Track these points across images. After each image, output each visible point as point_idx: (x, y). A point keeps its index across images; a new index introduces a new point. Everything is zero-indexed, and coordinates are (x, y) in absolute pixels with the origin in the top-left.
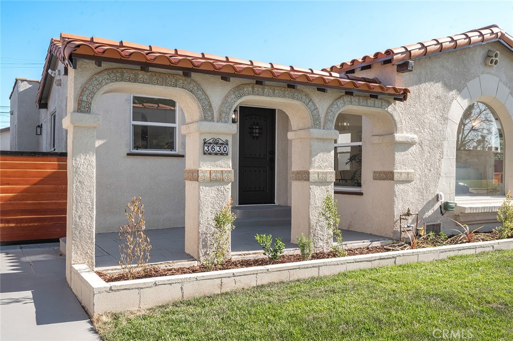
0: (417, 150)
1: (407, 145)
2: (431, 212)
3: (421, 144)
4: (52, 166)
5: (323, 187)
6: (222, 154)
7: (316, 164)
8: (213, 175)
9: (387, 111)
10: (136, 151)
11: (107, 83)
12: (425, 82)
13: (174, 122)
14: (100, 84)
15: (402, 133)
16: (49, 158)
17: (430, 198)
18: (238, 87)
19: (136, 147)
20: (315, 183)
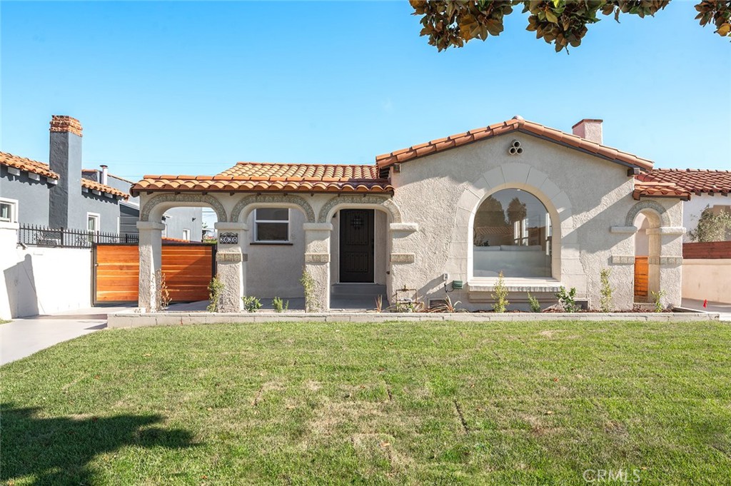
0: (419, 236)
1: (406, 232)
2: (435, 289)
3: (423, 231)
4: (201, 253)
5: (318, 266)
6: (233, 243)
7: (312, 249)
8: (227, 257)
9: (383, 206)
10: (258, 242)
11: (157, 203)
12: (428, 178)
13: (288, 219)
14: (154, 204)
15: (400, 222)
16: (200, 247)
17: (435, 277)
18: (245, 198)
19: (259, 239)
20: (310, 263)
